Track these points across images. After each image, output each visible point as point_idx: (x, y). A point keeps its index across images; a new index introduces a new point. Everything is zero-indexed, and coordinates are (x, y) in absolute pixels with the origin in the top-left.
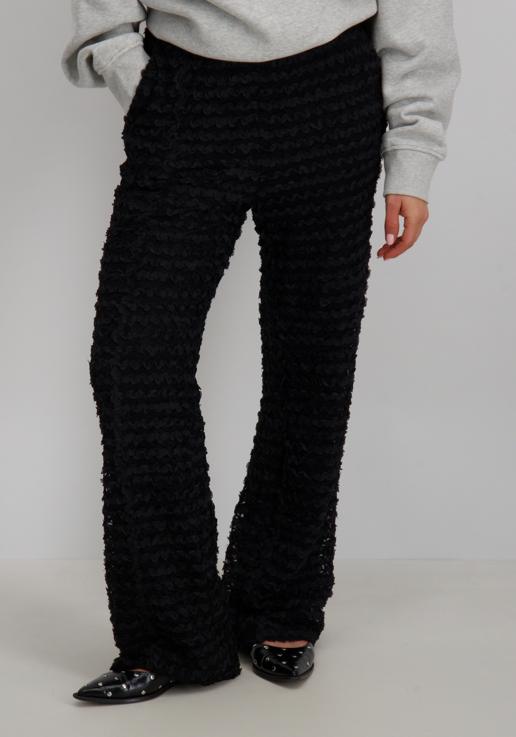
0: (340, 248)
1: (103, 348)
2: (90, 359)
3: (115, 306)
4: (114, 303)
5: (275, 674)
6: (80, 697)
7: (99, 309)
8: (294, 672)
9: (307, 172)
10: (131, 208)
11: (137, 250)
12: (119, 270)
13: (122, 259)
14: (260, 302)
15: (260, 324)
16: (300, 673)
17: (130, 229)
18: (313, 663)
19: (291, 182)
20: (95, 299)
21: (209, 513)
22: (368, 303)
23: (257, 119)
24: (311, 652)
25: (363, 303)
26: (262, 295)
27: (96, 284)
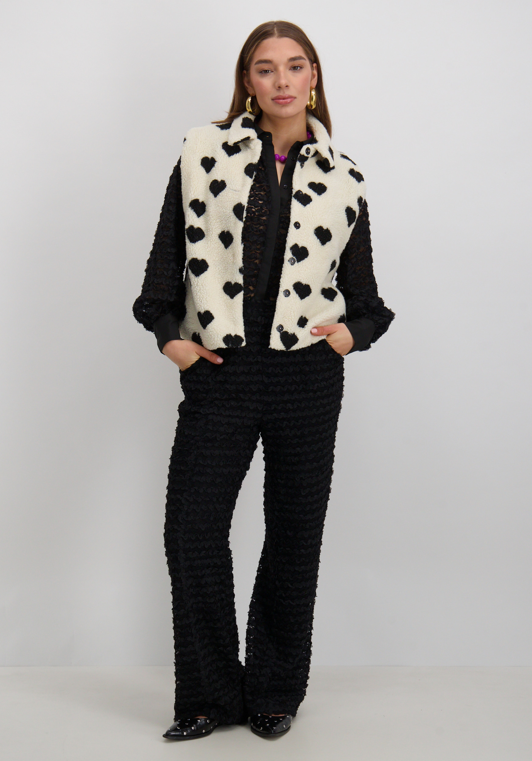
0: (314, 457)
1: (173, 525)
2: (164, 531)
3: (179, 499)
4: (179, 496)
5: (262, 732)
6: (166, 736)
7: (169, 499)
8: (272, 731)
9: (291, 408)
10: (186, 434)
11: (191, 462)
12: (181, 475)
13: (182, 468)
14: (264, 491)
15: (264, 505)
16: (277, 732)
17: (186, 448)
18: (290, 726)
19: (282, 413)
20: (166, 492)
21: (233, 624)
22: (332, 491)
23: (261, 369)
24: (289, 721)
25: (329, 491)
26: (265, 486)
27: (166, 482)
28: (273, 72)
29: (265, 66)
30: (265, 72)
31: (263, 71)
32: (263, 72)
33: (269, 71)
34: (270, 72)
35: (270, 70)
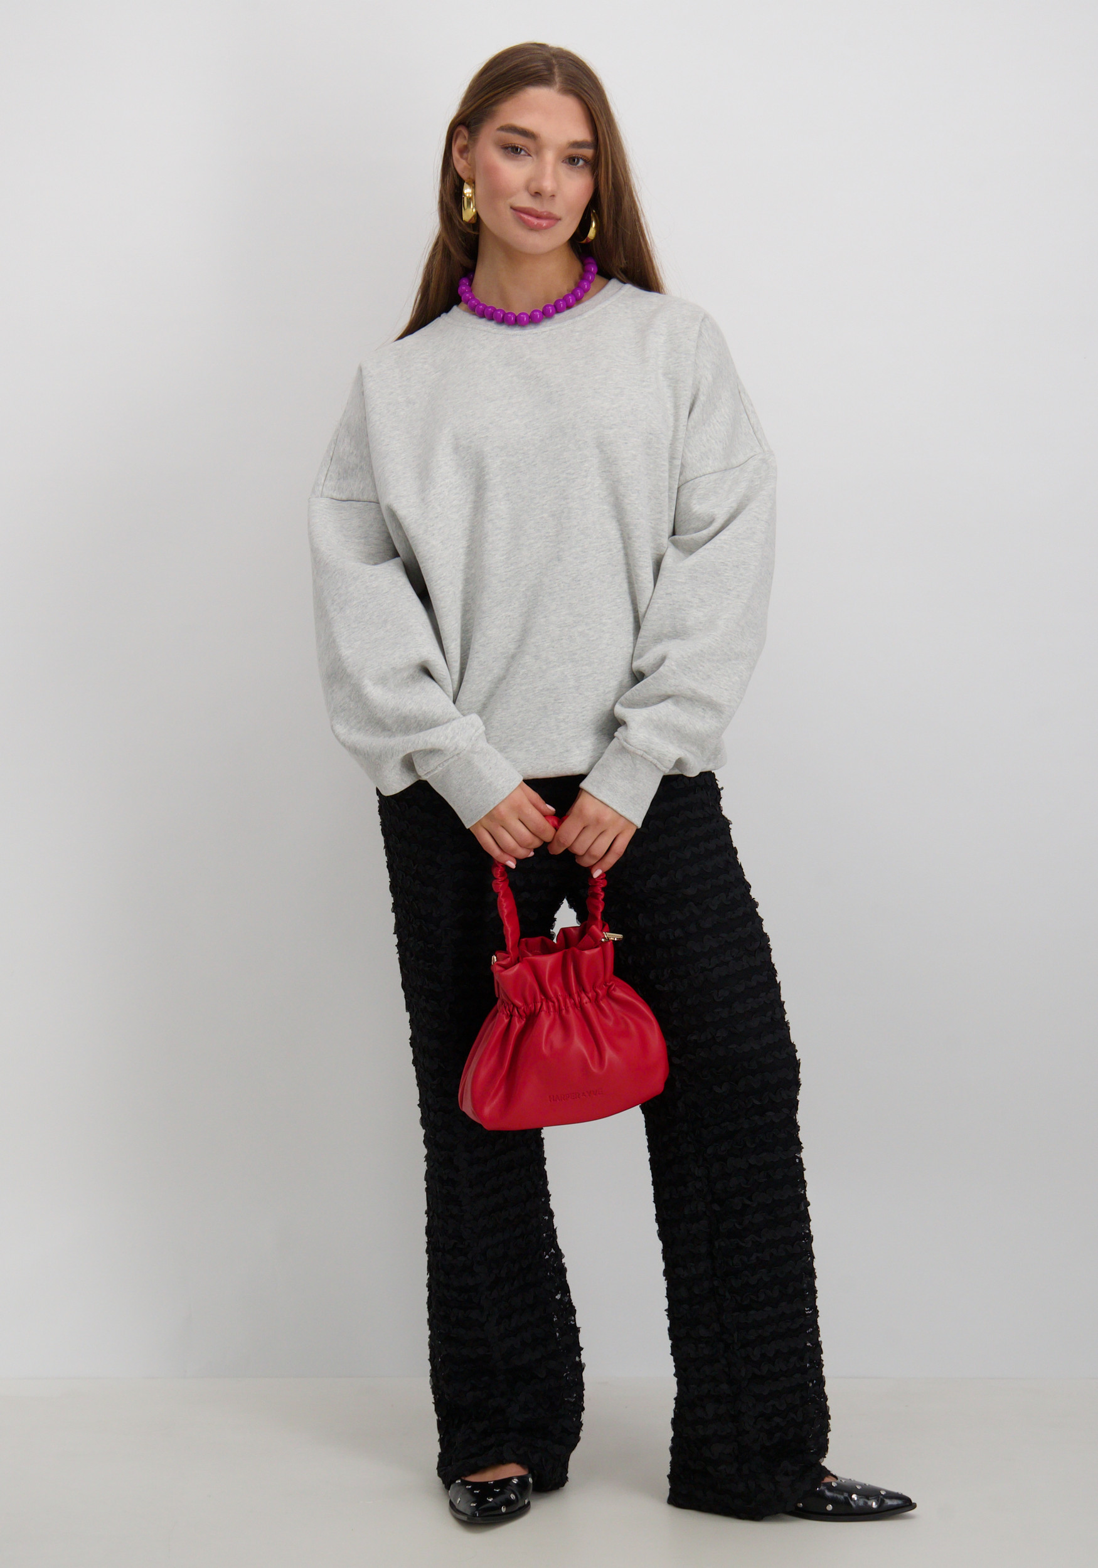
28: (529, 155)
29: (518, 140)
30: (513, 151)
31: (509, 147)
32: (510, 149)
33: (521, 149)
34: (523, 153)
35: (523, 150)
